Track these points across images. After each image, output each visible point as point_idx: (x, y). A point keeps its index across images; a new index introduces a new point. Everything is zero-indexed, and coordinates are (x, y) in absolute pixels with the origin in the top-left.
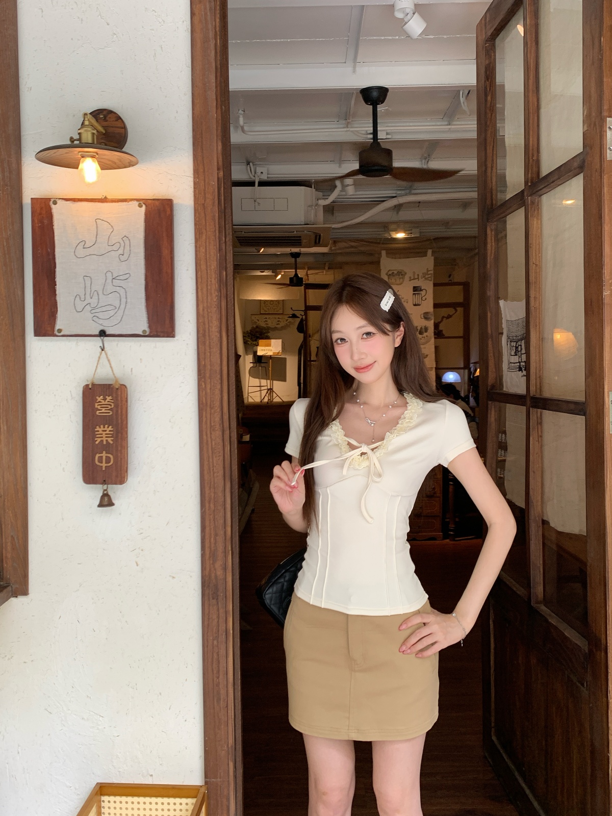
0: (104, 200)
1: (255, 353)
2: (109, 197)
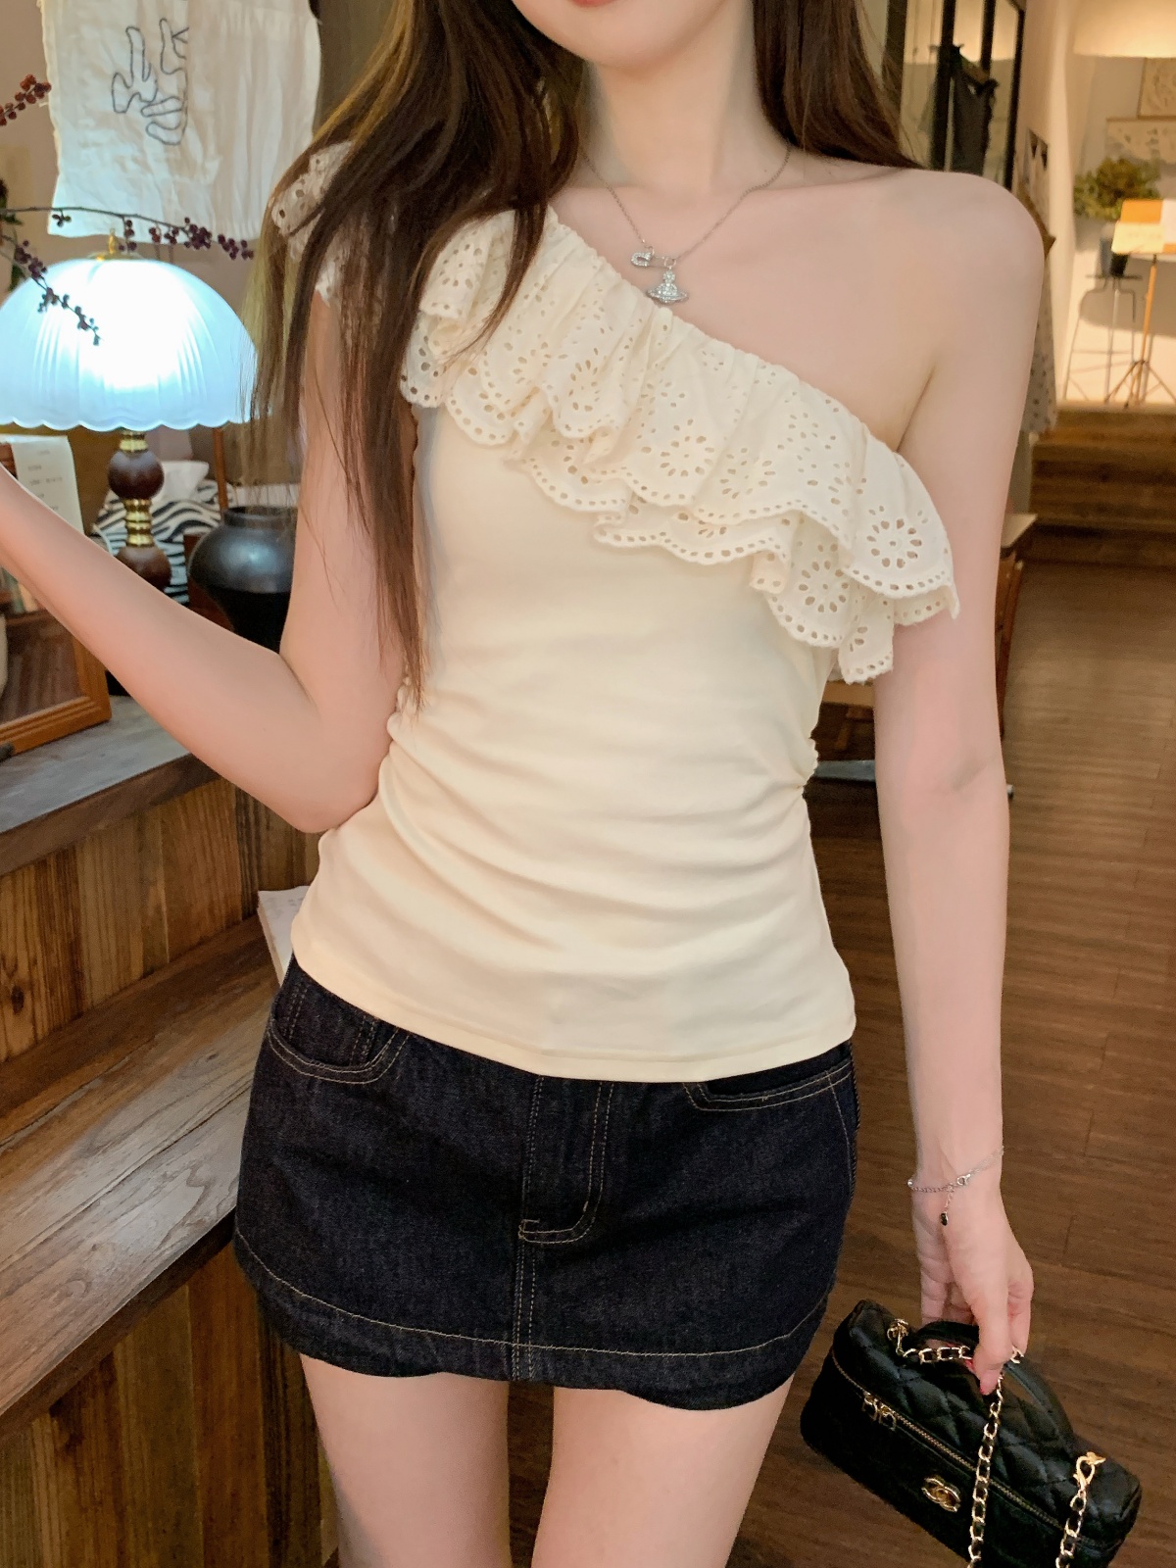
1: (1106, 245)
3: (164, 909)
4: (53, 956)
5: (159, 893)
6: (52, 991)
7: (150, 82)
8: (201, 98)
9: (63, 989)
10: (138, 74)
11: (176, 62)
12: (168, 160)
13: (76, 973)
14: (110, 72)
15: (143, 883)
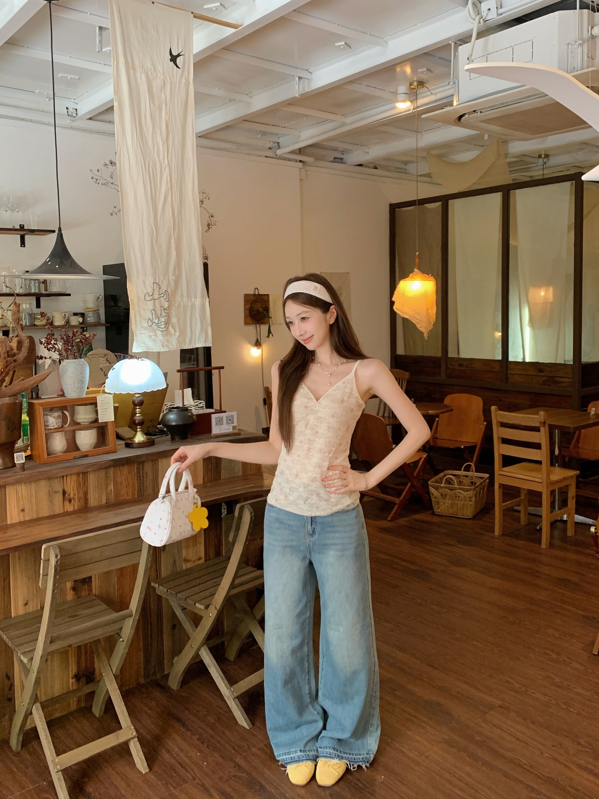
3: (113, 491)
4: (80, 495)
5: (111, 487)
6: (79, 501)
7: (157, 320)
8: (174, 320)
9: (83, 501)
10: (154, 318)
11: (164, 314)
12: (162, 335)
13: (86, 500)
14: (148, 319)
15: (107, 485)
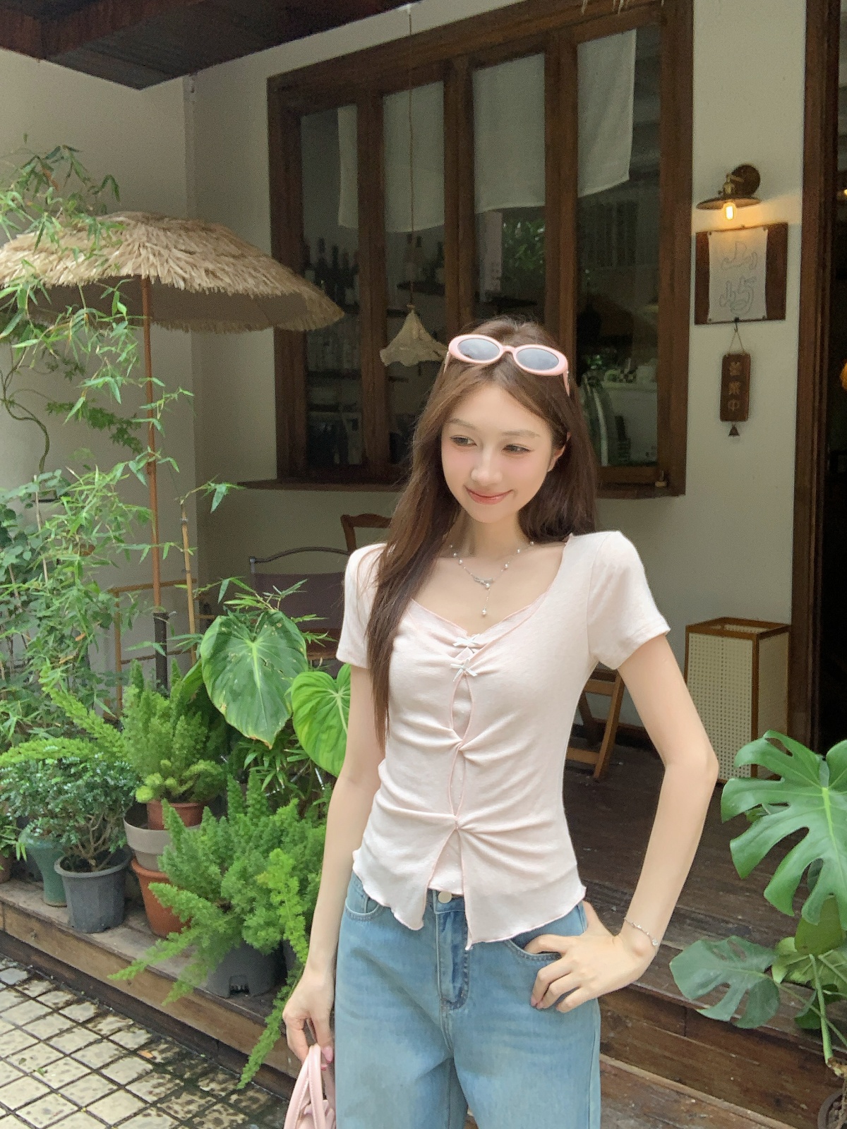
0: (743, 228)
2: (746, 226)
